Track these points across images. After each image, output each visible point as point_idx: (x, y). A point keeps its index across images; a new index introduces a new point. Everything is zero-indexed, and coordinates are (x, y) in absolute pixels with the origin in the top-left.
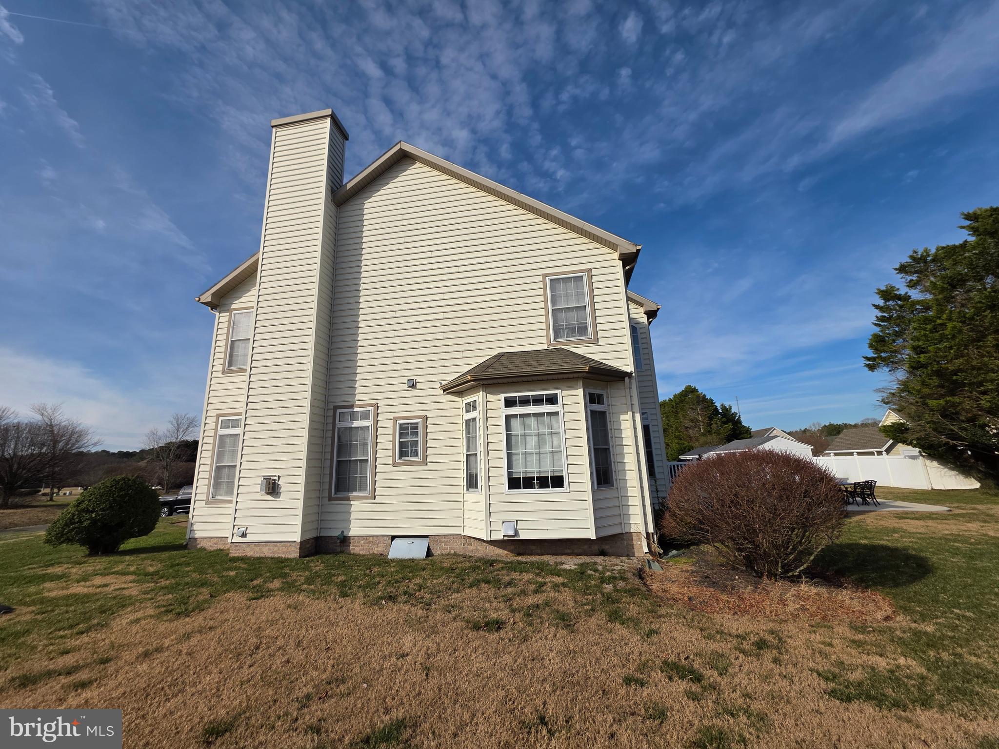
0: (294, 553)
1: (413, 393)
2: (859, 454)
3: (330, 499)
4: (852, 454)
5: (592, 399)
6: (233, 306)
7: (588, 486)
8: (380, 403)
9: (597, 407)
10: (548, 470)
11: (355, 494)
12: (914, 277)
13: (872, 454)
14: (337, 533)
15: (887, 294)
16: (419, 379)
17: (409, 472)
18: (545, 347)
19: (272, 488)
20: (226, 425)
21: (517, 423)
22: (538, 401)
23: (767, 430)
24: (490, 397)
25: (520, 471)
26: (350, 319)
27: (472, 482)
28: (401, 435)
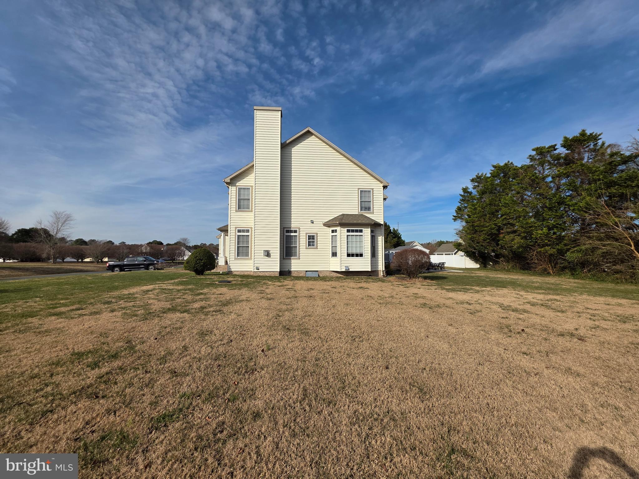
0: (278, 275)
1: (312, 225)
2: (446, 254)
3: (284, 259)
4: (443, 254)
5: (372, 232)
6: (237, 184)
7: (370, 257)
8: (301, 228)
9: (373, 234)
10: (358, 252)
11: (292, 258)
12: (476, 184)
13: (450, 254)
14: (287, 270)
15: (465, 190)
16: (314, 220)
17: (311, 251)
18: (357, 213)
19: (268, 254)
20: (239, 231)
21: (350, 238)
22: (357, 231)
23: (412, 242)
24: (342, 229)
25: (350, 252)
26: (288, 195)
27: (334, 254)
28: (309, 239)
